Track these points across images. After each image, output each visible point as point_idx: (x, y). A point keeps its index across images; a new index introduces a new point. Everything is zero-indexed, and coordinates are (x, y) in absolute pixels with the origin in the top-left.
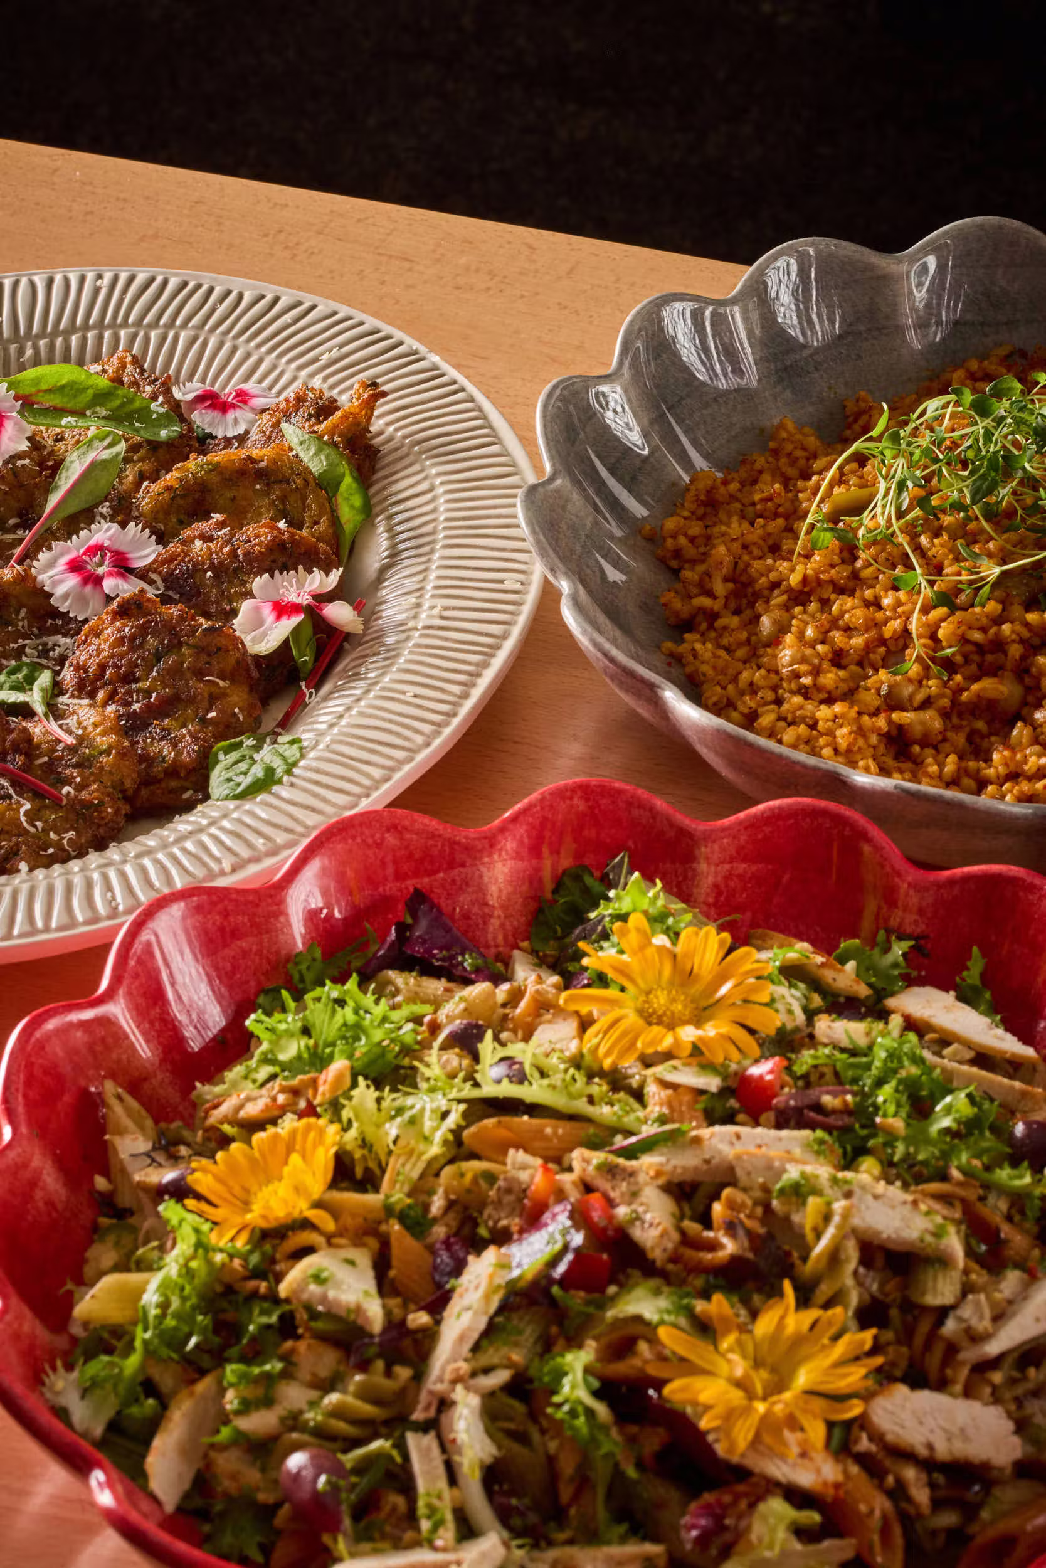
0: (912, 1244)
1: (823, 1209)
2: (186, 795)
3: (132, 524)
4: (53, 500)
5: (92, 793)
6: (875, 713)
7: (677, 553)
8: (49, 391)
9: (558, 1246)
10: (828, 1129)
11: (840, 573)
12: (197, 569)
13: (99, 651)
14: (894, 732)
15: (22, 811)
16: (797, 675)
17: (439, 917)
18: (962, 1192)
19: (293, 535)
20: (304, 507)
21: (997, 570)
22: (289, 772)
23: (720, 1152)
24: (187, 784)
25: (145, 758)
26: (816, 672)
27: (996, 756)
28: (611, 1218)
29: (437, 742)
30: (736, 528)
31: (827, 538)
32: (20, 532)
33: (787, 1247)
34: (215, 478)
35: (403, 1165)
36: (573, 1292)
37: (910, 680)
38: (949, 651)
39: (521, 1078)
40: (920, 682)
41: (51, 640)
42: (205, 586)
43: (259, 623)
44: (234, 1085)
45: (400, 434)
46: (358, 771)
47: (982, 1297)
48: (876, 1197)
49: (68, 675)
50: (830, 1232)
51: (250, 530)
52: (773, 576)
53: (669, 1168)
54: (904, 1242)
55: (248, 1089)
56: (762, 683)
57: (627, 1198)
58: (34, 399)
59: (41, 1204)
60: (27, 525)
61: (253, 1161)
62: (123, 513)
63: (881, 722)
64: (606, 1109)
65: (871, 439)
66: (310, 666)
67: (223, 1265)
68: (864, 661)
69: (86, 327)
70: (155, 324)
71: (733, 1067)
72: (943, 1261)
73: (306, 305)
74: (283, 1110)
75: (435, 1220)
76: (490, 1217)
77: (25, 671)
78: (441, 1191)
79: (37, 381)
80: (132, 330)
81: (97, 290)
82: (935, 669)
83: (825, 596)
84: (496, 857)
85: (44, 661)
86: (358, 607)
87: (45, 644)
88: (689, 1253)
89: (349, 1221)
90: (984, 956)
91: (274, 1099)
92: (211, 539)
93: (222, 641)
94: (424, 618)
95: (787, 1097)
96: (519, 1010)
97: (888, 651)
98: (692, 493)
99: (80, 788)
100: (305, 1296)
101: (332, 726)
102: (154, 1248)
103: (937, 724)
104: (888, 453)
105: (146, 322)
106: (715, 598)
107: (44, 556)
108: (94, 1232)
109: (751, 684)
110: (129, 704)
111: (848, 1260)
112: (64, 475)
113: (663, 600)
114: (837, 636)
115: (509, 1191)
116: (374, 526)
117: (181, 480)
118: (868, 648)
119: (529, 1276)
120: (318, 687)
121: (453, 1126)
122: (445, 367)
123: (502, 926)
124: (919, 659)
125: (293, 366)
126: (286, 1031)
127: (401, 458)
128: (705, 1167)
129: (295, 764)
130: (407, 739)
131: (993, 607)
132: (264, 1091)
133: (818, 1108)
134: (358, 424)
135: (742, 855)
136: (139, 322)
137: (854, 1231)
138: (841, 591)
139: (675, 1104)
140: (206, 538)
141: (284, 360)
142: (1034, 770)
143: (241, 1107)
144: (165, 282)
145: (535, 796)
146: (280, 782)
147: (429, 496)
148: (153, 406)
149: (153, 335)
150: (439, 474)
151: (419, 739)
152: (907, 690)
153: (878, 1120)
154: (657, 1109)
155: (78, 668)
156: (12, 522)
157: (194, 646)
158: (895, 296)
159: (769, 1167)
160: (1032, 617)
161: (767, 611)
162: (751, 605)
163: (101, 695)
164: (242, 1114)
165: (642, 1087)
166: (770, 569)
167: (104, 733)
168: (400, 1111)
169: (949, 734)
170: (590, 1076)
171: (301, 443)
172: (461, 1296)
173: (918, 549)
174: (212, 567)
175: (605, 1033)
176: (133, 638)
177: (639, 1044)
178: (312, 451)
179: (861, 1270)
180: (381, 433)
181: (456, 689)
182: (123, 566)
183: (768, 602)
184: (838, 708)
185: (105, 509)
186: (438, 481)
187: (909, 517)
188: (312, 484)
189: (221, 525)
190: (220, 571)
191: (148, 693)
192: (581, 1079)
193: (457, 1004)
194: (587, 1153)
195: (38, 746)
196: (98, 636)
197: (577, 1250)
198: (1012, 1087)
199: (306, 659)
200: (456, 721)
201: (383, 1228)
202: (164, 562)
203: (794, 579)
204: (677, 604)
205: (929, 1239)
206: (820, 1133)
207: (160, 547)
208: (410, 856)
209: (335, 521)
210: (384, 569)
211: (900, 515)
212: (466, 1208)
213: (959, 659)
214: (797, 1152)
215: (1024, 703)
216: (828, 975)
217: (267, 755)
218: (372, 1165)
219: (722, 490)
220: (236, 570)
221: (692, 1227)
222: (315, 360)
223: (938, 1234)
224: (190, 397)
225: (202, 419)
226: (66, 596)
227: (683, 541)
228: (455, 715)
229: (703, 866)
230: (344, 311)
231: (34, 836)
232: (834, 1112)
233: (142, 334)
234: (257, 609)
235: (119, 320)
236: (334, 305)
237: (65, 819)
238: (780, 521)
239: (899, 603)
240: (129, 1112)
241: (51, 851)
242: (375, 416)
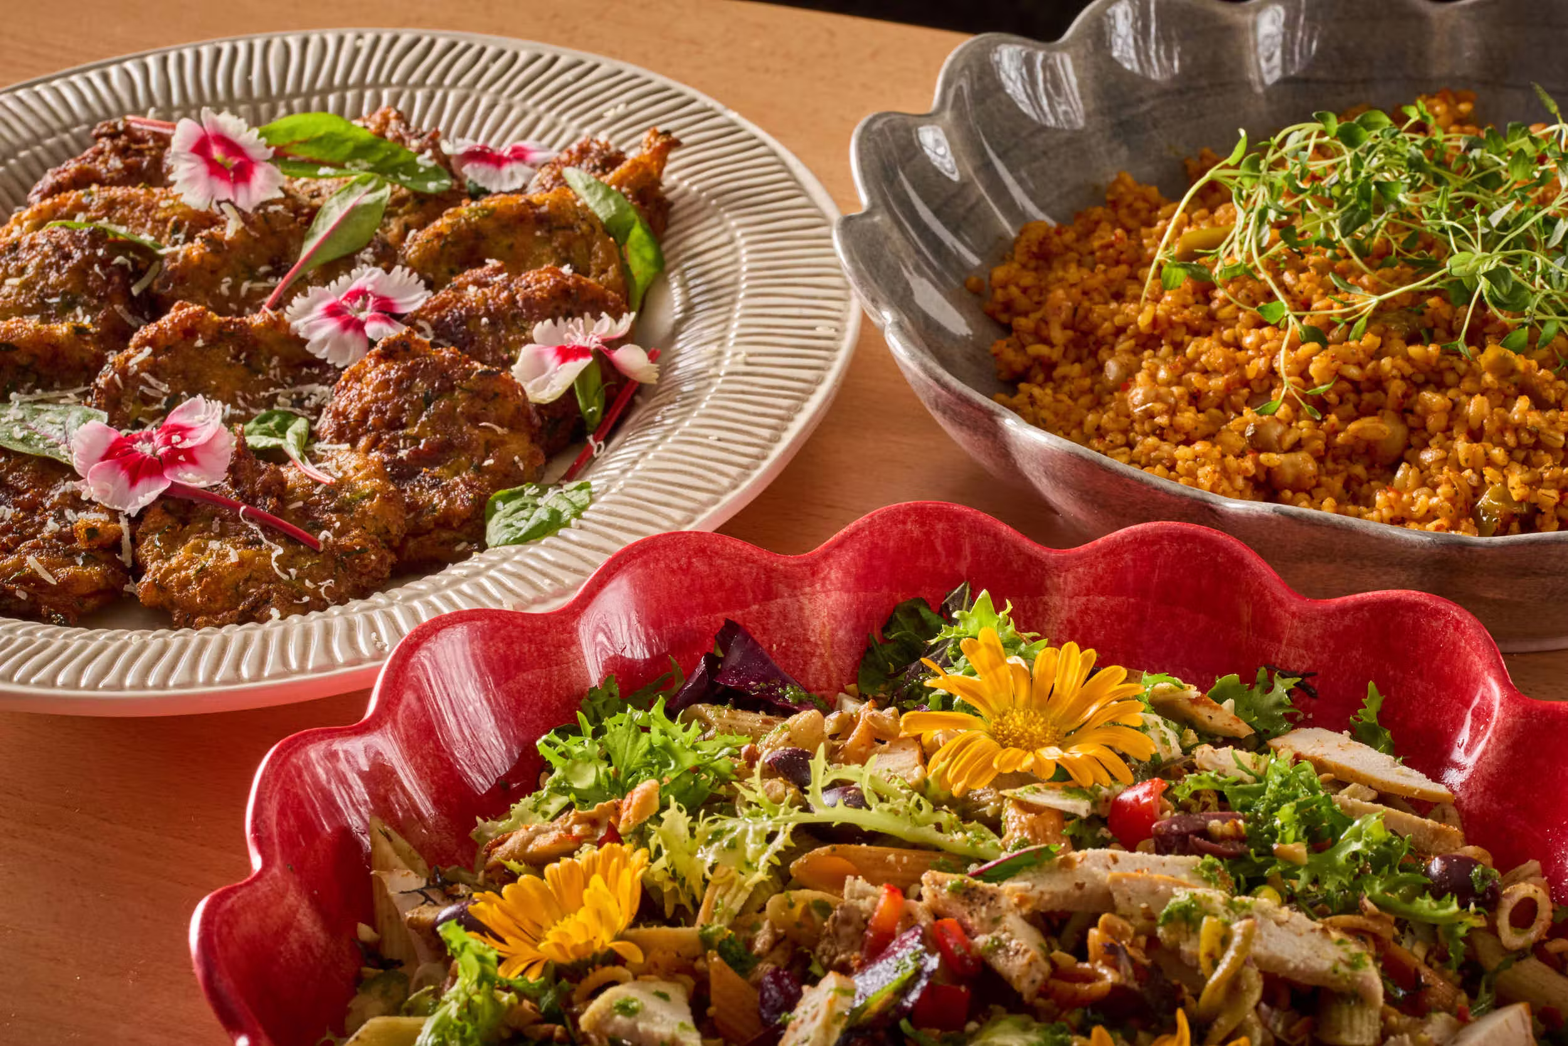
0: (1323, 975)
1: (1221, 931)
2: (459, 548)
3: (398, 268)
4: (308, 247)
5: (353, 538)
6: (1241, 455)
7: (1008, 306)
8: (305, 142)
9: (910, 972)
10: (1219, 855)
11: (1195, 314)
12: (471, 316)
13: (361, 396)
14: (1262, 477)
15: (274, 555)
16: (1150, 415)
17: (753, 650)
18: (1376, 927)
19: (578, 281)
20: (590, 254)
21: (1374, 300)
22: (577, 515)
23: (1094, 876)
24: (459, 535)
25: (412, 507)
26: (1172, 411)
27: (1379, 498)
28: (969, 948)
29: (745, 485)
30: (1073, 273)
31: (1179, 276)
32: (272, 281)
33: (1176, 982)
34: (490, 225)
35: (722, 897)
36: (925, 1030)
37: (1279, 421)
38: (1322, 389)
39: (860, 802)
40: (1289, 424)
41: (306, 389)
42: (480, 333)
43: (540, 369)
44: (522, 818)
45: (695, 188)
46: (657, 513)
47: (1407, 1037)
48: (1279, 924)
49: (326, 423)
50: (1231, 954)
51: (530, 276)
52: (1118, 320)
53: (1035, 893)
54: (1314, 974)
55: (538, 821)
56: (1111, 426)
57: (986, 926)
58: (287, 151)
59: (295, 946)
60: (278, 272)
61: (545, 894)
62: (387, 257)
63: (1248, 463)
64: (958, 836)
65: (1227, 166)
66: (598, 418)
67: (511, 1005)
68: (1226, 404)
69: (345, 87)
70: (421, 83)
71: (1105, 791)
72: (1358, 997)
73: (589, 64)
74: (579, 841)
75: (760, 957)
76: (824, 951)
77: (277, 419)
78: (766, 925)
79: (291, 131)
80: (396, 89)
81: (356, 51)
82: (1307, 408)
83: (1178, 338)
84: (818, 586)
85: (298, 410)
86: (653, 357)
87: (299, 394)
88: (1061, 985)
89: (658, 955)
90: (1381, 693)
91: (569, 831)
92: (486, 285)
93: (500, 388)
94: (726, 364)
95: (1168, 820)
96: (851, 739)
97: (1252, 392)
98: (1023, 243)
99: (339, 533)
100: (610, 1029)
101: (624, 471)
102: (428, 993)
103: (1311, 467)
104: (1247, 182)
105: (411, 81)
106: (1051, 345)
107: (298, 301)
108: (358, 982)
109: (1098, 428)
110: (396, 451)
111: (1250, 989)
112: (321, 221)
113: (994, 350)
114: (1194, 378)
115: (846, 921)
116: (666, 282)
117: (452, 225)
118: (1229, 389)
119: (875, 1007)
120: (607, 441)
121: (780, 848)
122: (743, 122)
123: (825, 666)
124: (1288, 399)
125: (576, 123)
126: (582, 754)
127: (697, 212)
128: (1077, 893)
129: (584, 508)
130: (711, 481)
131: (1370, 340)
132: (557, 823)
133: (1205, 833)
134: (649, 174)
135: (1098, 586)
136: (403, 82)
137: (1256, 960)
138: (1196, 333)
139: (1039, 829)
140: (480, 284)
141: (565, 118)
142: (1424, 510)
143: (530, 840)
144: (432, 44)
145: (862, 520)
146: (567, 525)
147: (729, 248)
148: (420, 159)
149: (420, 95)
150: (740, 226)
151: (725, 482)
152: (1276, 431)
153: (1275, 846)
154: (1017, 834)
155: (337, 414)
156: (263, 269)
157: (470, 390)
158: (1240, 48)
159: (1154, 892)
160: (1415, 350)
161: (1112, 355)
162: (1094, 354)
163: (363, 442)
164: (531, 848)
165: (999, 812)
166: (1114, 313)
167: (367, 477)
168: (718, 835)
169: (1324, 479)
170: (937, 805)
171: (588, 187)
172: (795, 1030)
173: (1281, 285)
174: (488, 313)
175: (954, 756)
176: (399, 381)
177: (995, 765)
178: (600, 195)
179: (1263, 1006)
180: (673, 188)
181: (766, 433)
182: (387, 310)
183: (1112, 348)
184: (1199, 447)
185: (367, 255)
186: (738, 233)
187: (1271, 252)
188: (599, 229)
189: (498, 271)
190: (498, 317)
191: (416, 440)
192: (927, 806)
193: (780, 734)
194: (940, 876)
195: (293, 490)
196: (359, 380)
197: (931, 975)
198: (1424, 826)
199: (592, 409)
200: (765, 465)
201: (700, 964)
202: (433, 309)
203: (1143, 320)
204: (1010, 355)
205: (1343, 969)
206: (1209, 858)
207: (430, 293)
208: (721, 584)
209: (625, 270)
210: (680, 323)
211: (1261, 251)
212: (796, 944)
213: (1333, 398)
214: (1184, 877)
215: (1409, 446)
216: (1203, 713)
217: (551, 499)
218: (684, 900)
219: (1056, 239)
220: (515, 317)
221: (1065, 958)
222: (599, 117)
223: (1354, 964)
224: (461, 151)
225: (473, 173)
226: (323, 342)
227: (1014, 291)
228: (764, 458)
229: (1055, 600)
230: (629, 69)
231: (287, 584)
232: (1223, 838)
233: (406, 94)
234: (539, 355)
235: (383, 78)
236: (618, 64)
237: (323, 567)
238: (1123, 269)
239: (1263, 340)
240: (398, 852)
241: (306, 599)
242: (667, 169)
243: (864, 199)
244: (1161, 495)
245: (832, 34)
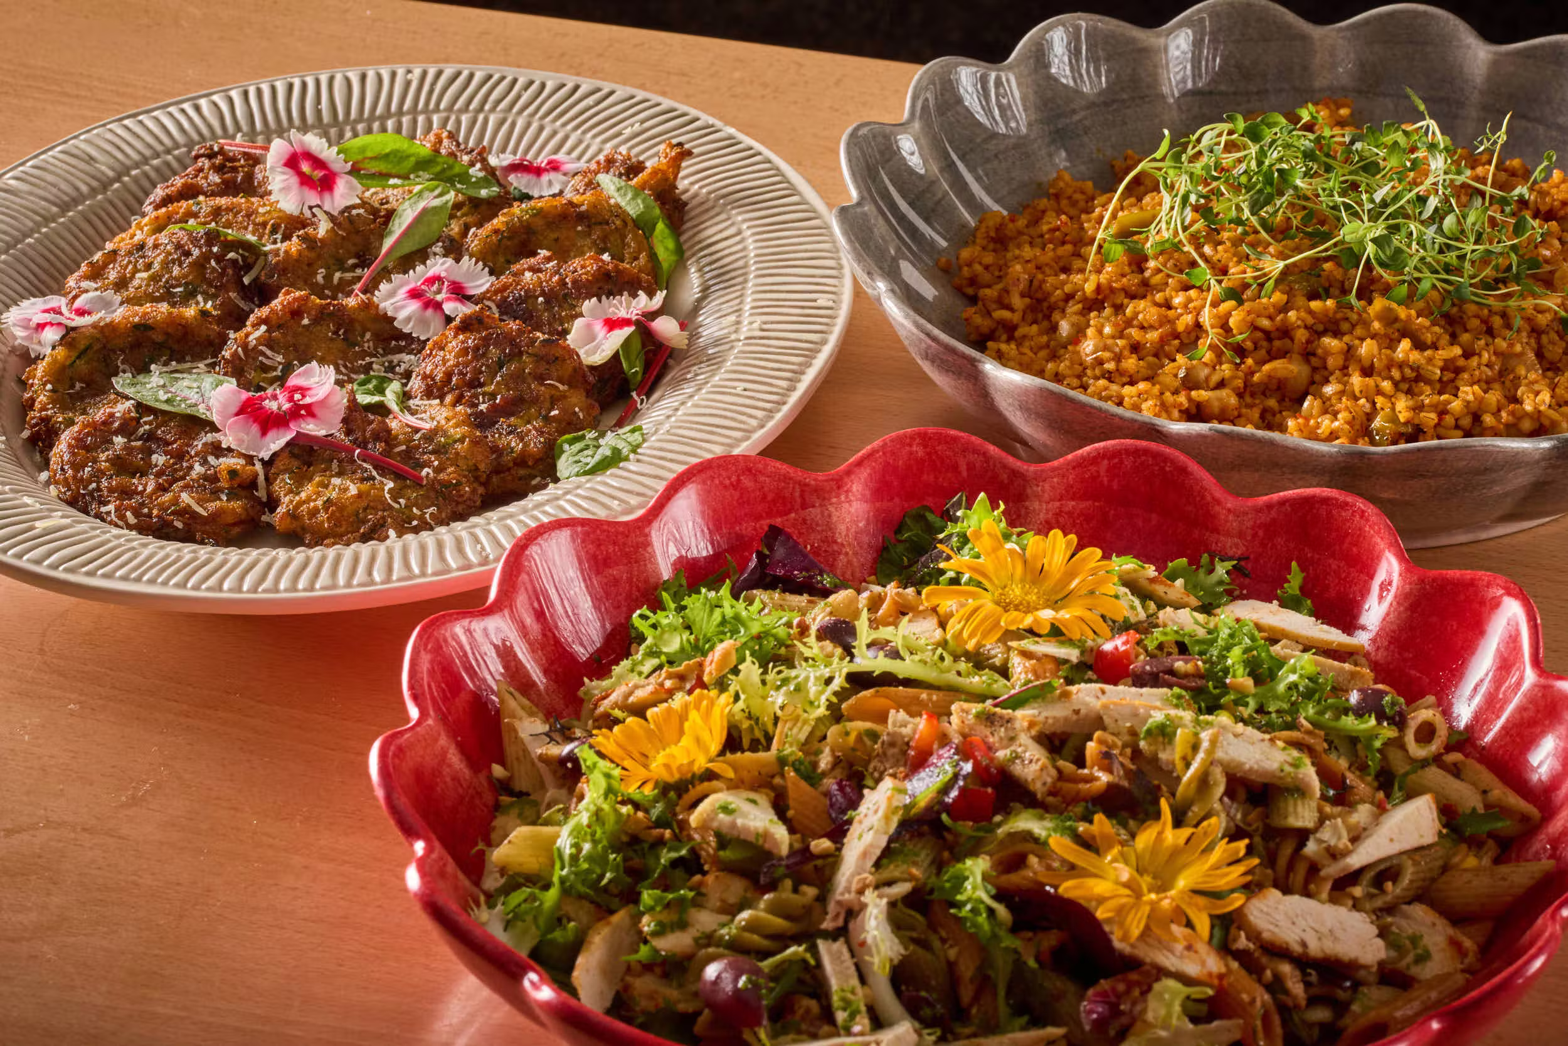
0: (1272, 774)
1: (1192, 740)
2: (534, 482)
3: (466, 258)
4: (388, 243)
5: (450, 474)
6: (1176, 392)
7: (973, 281)
8: (375, 158)
9: (950, 775)
10: (1185, 688)
11: (1131, 281)
12: (530, 296)
13: (445, 361)
14: (1194, 410)
15: (386, 488)
16: (1100, 362)
17: (794, 549)
18: (1311, 741)
19: (616, 266)
20: (624, 245)
21: (1281, 265)
22: (634, 451)
23: (1087, 704)
24: (533, 472)
25: (495, 449)
26: (1118, 358)
27: (1291, 423)
28: (992, 760)
29: (770, 424)
30: (1027, 252)
31: (1117, 251)
32: (359, 271)
33: (1156, 782)
34: (539, 222)
35: (791, 729)
36: (961, 823)
37: (1206, 364)
38: (1240, 338)
39: (895, 655)
40: (1214, 368)
41: (396, 358)
42: (537, 310)
43: (592, 338)
44: (620, 677)
45: (704, 191)
46: (700, 448)
47: (1339, 820)
48: (1236, 736)
49: (416, 384)
50: (1201, 755)
51: (576, 263)
52: (1068, 288)
53: (1041, 718)
54: (1266, 773)
55: (635, 679)
56: (1068, 372)
57: (1005, 742)
58: (361, 165)
59: (448, 779)
60: (364, 263)
61: (650, 734)
62: (455, 250)
63: (1182, 399)
64: (977, 678)
65: (1155, 160)
66: (639, 377)
67: (629, 815)
68: (1160, 353)
69: (400, 112)
70: (466, 108)
71: (1090, 643)
72: (1299, 790)
73: (605, 91)
74: (671, 693)
75: (824, 774)
76: (875, 769)
77: (374, 382)
78: (827, 750)
79: (363, 149)
80: (444, 115)
81: (408, 84)
82: (1228, 353)
83: (1119, 302)
84: (843, 498)
85: (390, 375)
86: (683, 326)
87: (391, 362)
88: (1067, 786)
89: (745, 774)
90: (1302, 571)
91: (662, 685)
92: (540, 271)
93: (559, 352)
94: (744, 332)
95: (1141, 662)
96: (881, 612)
97: (1182, 343)
98: (983, 230)
99: (438, 470)
100: (715, 824)
101: (669, 417)
102: (559, 810)
103: (1233, 400)
104: (1171, 172)
105: (457, 107)
106: (1012, 310)
107: (384, 287)
108: (497, 807)
109: (1057, 374)
110: (477, 405)
111: (1216, 784)
112: (397, 222)
113: (964, 316)
114: (1134, 333)
115: (892, 744)
116: (685, 268)
117: (507, 223)
118: (1163, 341)
119: (922, 803)
120: (649, 395)
121: (838, 689)
122: (741, 136)
123: (849, 562)
124: (1211, 347)
125: (599, 139)
126: (669, 625)
127: (707, 210)
128: (1075, 717)
129: (638, 446)
130: (741, 422)
131: (1278, 297)
132: (652, 679)
133: (1171, 672)
134: (667, 179)
135: (1070, 493)
136: (450, 108)
137: (1221, 763)
138: (1133, 297)
139: (1040, 671)
140: (535, 270)
141: (589, 135)
142: (1327, 433)
143: (631, 693)
144: (471, 76)
145: (877, 443)
146: (627, 459)
147: (738, 238)
148: (472, 171)
149: (465, 118)
150: (745, 221)
151: (754, 423)
152: (1204, 373)
153: (1228, 681)
154: (1023, 676)
155: (425, 377)
156: (351, 262)
157: (535, 355)
158: (1155, 66)
159: (1135, 715)
160: (1315, 305)
161: (1064, 317)
162: (1048, 317)
163: (449, 399)
164: (631, 699)
165: (1006, 661)
166: (1064, 283)
167: (457, 425)
168: (785, 681)
169: (1244, 411)
170: (956, 658)
171: (619, 190)
172: (860, 822)
173: (1202, 256)
174: (543, 293)
175: (967, 620)
176: (476, 349)
177: (1002, 623)
178: (629, 196)
179: (1226, 799)
180: (686, 191)
181: (784, 384)
182: (458, 292)
183: (1063, 311)
184: (1142, 386)
185: (438, 248)
186: (745, 226)
187: (1192, 229)
188: (630, 224)
189: (549, 259)
190: (551, 297)
191: (493, 396)
192: (948, 659)
193: (823, 610)
194: (966, 705)
195: (396, 437)
196: (442, 349)
197: (965, 777)
198: (1342, 669)
199: (634, 369)
200: (785, 409)
201: (777, 780)
202: (496, 292)
203: (1089, 288)
204: (978, 320)
205: (1287, 768)
206: (1176, 690)
207: (493, 278)
208: (764, 497)
209: (653, 256)
210: (699, 301)
211: (1185, 229)
212: (851, 765)
213: (1249, 345)
214: (1158, 704)
215: (1312, 382)
216: (1160, 589)
217: (610, 440)
218: (758, 734)
219: (1011, 225)
220: (566, 295)
221: (1067, 766)
222: (619, 134)
223: (1296, 765)
224: (505, 163)
225: (517, 182)
226: (408, 319)
227: (978, 268)
228: (784, 403)
229: (1035, 505)
230: (641, 95)
231: (398, 511)
232: (1186, 676)
233: (453, 118)
234: (589, 326)
235: (432, 106)
236: (631, 90)
237: (426, 497)
238: (1069, 248)
239: (1190, 300)
240: (523, 708)
241: (415, 523)
242: (681, 174)
243: (854, 194)
244: (1117, 420)
245: (800, 65)
